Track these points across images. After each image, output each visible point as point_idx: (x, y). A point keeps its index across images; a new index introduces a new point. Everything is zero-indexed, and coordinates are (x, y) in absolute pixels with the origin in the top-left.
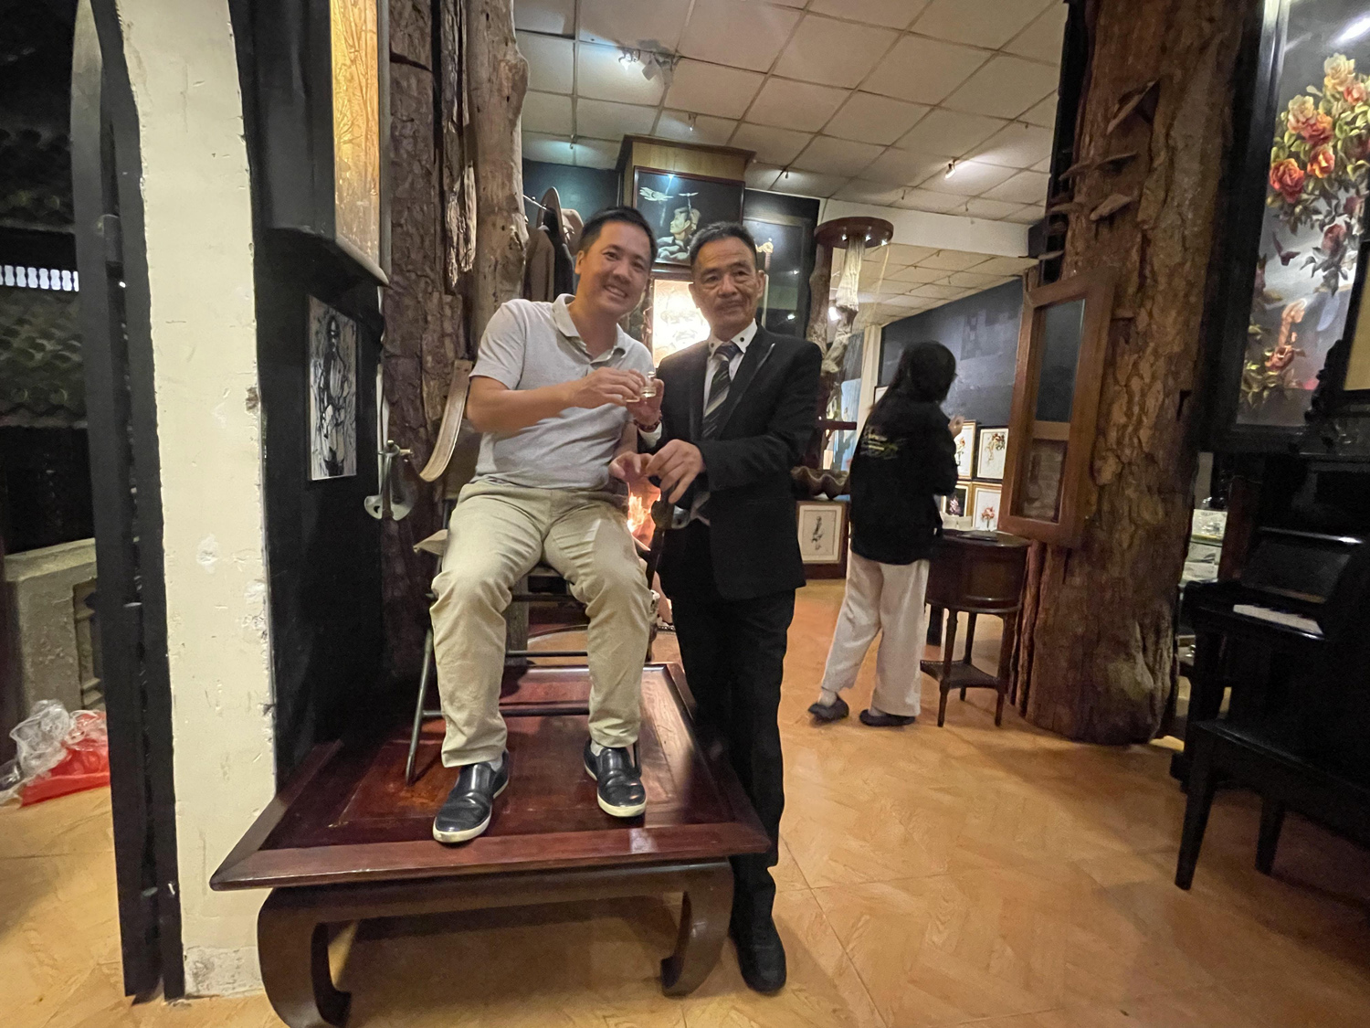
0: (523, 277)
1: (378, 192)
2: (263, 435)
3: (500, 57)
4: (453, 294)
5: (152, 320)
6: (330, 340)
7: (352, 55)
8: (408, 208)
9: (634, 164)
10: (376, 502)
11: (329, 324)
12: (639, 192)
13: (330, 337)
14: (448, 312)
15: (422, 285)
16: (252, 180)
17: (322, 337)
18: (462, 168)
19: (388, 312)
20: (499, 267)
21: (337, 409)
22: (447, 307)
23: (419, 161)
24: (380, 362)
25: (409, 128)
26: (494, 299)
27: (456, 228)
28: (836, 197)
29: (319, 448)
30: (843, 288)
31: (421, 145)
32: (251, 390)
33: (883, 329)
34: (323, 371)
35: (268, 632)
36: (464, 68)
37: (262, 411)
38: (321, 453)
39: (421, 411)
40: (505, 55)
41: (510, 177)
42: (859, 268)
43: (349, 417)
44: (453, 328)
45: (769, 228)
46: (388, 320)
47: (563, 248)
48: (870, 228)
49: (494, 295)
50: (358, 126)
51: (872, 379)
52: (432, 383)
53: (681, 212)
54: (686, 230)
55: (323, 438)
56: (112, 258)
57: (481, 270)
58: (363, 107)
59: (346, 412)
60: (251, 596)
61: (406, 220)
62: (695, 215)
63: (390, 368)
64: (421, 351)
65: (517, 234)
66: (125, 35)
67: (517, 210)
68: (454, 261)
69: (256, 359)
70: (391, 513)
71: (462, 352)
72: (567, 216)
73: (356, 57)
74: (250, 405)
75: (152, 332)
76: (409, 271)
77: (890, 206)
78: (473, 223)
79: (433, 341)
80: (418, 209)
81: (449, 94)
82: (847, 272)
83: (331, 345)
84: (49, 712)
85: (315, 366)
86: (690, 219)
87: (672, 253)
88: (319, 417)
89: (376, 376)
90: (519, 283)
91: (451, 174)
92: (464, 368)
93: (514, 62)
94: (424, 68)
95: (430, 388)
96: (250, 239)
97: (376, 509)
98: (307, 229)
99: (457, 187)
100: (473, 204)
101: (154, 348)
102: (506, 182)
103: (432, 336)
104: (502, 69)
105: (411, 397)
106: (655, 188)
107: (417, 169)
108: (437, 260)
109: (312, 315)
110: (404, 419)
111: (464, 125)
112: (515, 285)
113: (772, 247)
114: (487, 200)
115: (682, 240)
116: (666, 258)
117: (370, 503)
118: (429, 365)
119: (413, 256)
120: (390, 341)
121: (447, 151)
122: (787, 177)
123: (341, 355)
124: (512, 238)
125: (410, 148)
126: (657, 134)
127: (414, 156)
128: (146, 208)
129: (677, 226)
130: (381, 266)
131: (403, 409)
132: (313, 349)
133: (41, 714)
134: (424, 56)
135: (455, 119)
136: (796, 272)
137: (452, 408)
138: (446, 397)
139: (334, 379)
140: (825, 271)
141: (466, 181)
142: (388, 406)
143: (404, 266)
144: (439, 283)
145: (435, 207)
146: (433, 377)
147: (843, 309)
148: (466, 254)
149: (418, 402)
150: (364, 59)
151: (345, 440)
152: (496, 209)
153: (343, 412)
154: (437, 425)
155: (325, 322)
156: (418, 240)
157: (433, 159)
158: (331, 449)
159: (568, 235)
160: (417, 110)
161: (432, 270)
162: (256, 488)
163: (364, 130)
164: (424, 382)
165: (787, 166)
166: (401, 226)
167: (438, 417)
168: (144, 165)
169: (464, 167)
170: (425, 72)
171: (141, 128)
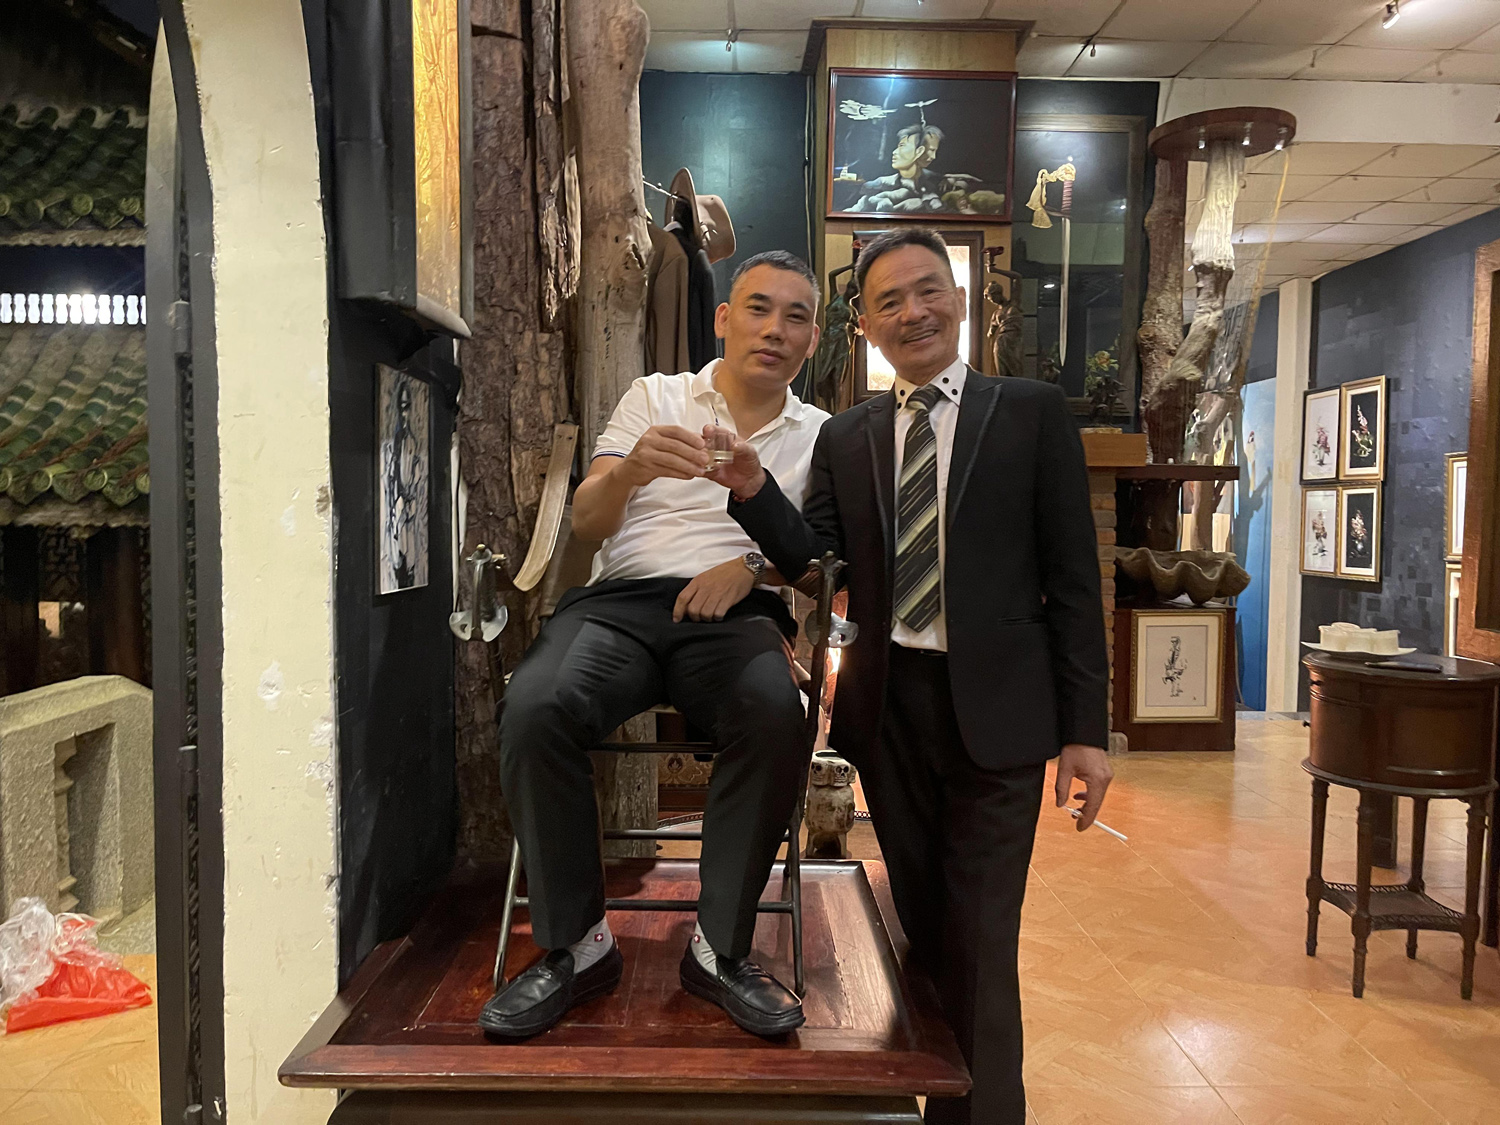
0: (645, 303)
1: (458, 222)
2: (334, 542)
3: (609, 12)
4: (551, 331)
5: (219, 415)
6: (400, 415)
7: (432, 72)
8: (492, 222)
9: (828, 67)
10: (463, 619)
11: (400, 395)
12: (838, 108)
13: (401, 410)
14: (544, 356)
15: (511, 323)
16: (327, 249)
17: (394, 412)
18: (561, 160)
19: (467, 362)
20: (612, 293)
21: (407, 501)
22: (544, 350)
23: (506, 159)
24: (455, 431)
25: (492, 117)
26: (605, 336)
27: (554, 242)
28: (1187, 74)
29: (388, 553)
30: (1204, 231)
31: (508, 138)
32: (323, 490)
33: (1316, 285)
34: (393, 454)
35: (333, 783)
36: (563, 26)
37: (333, 514)
38: (390, 560)
39: (509, 494)
40: (616, 10)
41: (625, 170)
42: (1235, 195)
43: (419, 508)
44: (552, 378)
45: (1067, 139)
46: (466, 373)
47: (700, 256)
48: (1249, 125)
49: (606, 330)
50: (438, 153)
51: (1298, 376)
52: (524, 455)
53: (910, 134)
54: (916, 162)
55: (393, 539)
56: (182, 348)
57: (588, 296)
58: (442, 128)
59: (417, 504)
60: (316, 738)
61: (489, 238)
62: (934, 136)
63: (469, 436)
64: (510, 413)
65: (635, 248)
66: (202, 108)
67: (635, 211)
68: (552, 287)
69: (328, 453)
70: (482, 634)
71: (563, 413)
72: (706, 206)
73: (435, 72)
74: (321, 507)
75: (219, 428)
76: (492, 306)
77: (1293, 77)
78: (576, 232)
79: (526, 398)
80: (505, 222)
81: (543, 64)
82: (1212, 205)
83: (402, 420)
84: (32, 913)
85: (386, 451)
86: (926, 143)
87: (896, 201)
88: (389, 513)
89: (451, 448)
90: (640, 311)
91: (548, 172)
92: (567, 436)
93: (626, 18)
94: (511, 36)
95: (521, 461)
96: (324, 315)
97: (463, 628)
98: (385, 295)
99: (555, 186)
100: (576, 207)
101: (220, 446)
102: (622, 178)
103: (524, 391)
104: (611, 28)
105: (498, 476)
106: (864, 99)
107: (502, 170)
108: (530, 289)
109: (383, 387)
110: (486, 506)
111: (563, 100)
112: (634, 315)
113: (1074, 172)
114: (594, 203)
115: (912, 179)
116: (886, 209)
117: (456, 621)
118: (520, 431)
119: (498, 285)
120: (471, 402)
121: (541, 139)
122: (1092, 54)
123: (413, 428)
124: (628, 255)
125: (493, 143)
126: (864, 13)
127: (499, 153)
128: (217, 291)
129: (902, 157)
130: (461, 316)
131: (485, 492)
132: (383, 429)
133: (24, 914)
134: (511, 20)
135: (551, 96)
136: (1123, 207)
137: (551, 494)
138: (543, 476)
139: (405, 461)
140: (1173, 203)
141: (566, 176)
142: (466, 491)
143: (486, 300)
144: (532, 317)
145: (526, 216)
146: (526, 446)
147: (1203, 269)
148: (568, 275)
149: (506, 482)
150: (443, 70)
151: (416, 538)
152: (608, 214)
153: (414, 503)
154: (532, 514)
155: (395, 393)
156: (503, 261)
157: (522, 154)
158: (400, 553)
159: (707, 234)
160: (502, 93)
161: (523, 302)
162: (325, 605)
163: (443, 156)
164: (513, 455)
165: (1092, 36)
166: (483, 246)
167: (534, 501)
168: (216, 243)
169: (564, 160)
170: (512, 41)
171: (214, 204)
